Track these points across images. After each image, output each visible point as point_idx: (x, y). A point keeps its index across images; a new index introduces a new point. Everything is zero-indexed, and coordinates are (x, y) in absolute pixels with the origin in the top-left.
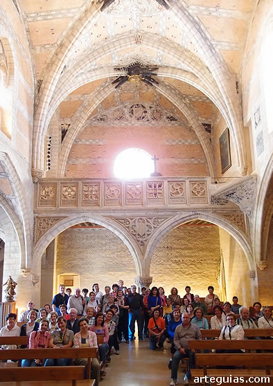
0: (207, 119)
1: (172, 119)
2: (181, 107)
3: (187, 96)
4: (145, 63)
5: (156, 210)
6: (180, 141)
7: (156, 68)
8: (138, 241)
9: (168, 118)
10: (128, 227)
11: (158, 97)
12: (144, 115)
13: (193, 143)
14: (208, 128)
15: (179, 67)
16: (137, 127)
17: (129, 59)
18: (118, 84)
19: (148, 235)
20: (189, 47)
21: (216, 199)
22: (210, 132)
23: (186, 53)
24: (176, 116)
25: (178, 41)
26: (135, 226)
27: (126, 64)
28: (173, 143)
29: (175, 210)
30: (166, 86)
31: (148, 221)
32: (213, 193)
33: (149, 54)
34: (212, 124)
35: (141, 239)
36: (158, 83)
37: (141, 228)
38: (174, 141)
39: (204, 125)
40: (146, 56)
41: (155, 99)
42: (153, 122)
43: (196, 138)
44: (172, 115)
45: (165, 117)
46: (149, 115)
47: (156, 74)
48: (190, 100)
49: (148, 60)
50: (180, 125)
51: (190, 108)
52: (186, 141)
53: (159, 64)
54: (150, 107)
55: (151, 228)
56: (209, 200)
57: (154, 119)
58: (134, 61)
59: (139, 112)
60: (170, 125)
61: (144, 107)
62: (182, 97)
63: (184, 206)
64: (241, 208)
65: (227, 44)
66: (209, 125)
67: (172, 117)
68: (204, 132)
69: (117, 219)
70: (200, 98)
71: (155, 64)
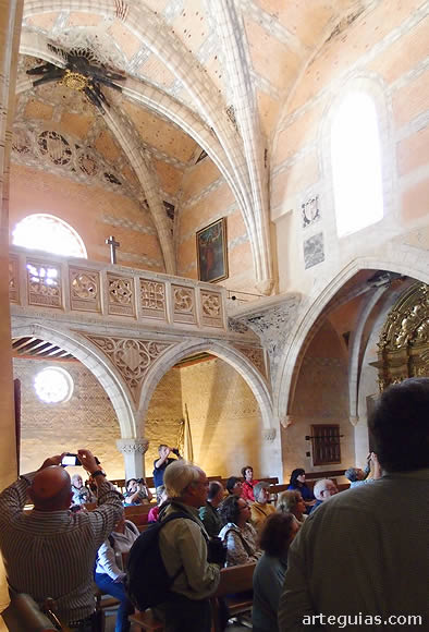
0: (171, 195)
1: (113, 179)
2: (136, 162)
3: (150, 147)
4: (103, 59)
5: (156, 329)
6: (126, 222)
7: (121, 76)
8: (128, 379)
9: (106, 175)
10: (111, 354)
11: (97, 131)
12: (66, 156)
13: (145, 231)
14: (170, 211)
15: (169, 91)
16: (55, 176)
17: (79, 39)
18: (40, 77)
19: (142, 370)
20: (208, 63)
21: (234, 324)
22: (172, 217)
23: (196, 71)
24: (121, 177)
25: (192, 44)
26: (122, 353)
27: (70, 44)
28: (116, 224)
29: (183, 334)
30: (120, 116)
31: (141, 347)
32: (231, 314)
33: (122, 44)
34: (177, 206)
35: (131, 376)
36: (108, 105)
37: (131, 357)
38: (117, 220)
39: (166, 204)
40: (114, 46)
41: (90, 133)
42: (83, 176)
43: (151, 223)
44: (112, 172)
45: (101, 173)
46: (74, 159)
47: (120, 89)
48: (152, 155)
49: (113, 56)
50: (125, 194)
51: (150, 170)
52: (135, 223)
53: (132, 71)
54: (77, 147)
55: (146, 358)
56: (225, 323)
57: (84, 169)
58: (84, 46)
59: (58, 150)
60: (110, 189)
61: (66, 143)
62: (142, 146)
63: (194, 328)
64: (262, 340)
65: (267, 84)
66: (172, 207)
67: (112, 176)
68: (164, 216)
69: (93, 339)
70: (168, 158)
71: (121, 68)
